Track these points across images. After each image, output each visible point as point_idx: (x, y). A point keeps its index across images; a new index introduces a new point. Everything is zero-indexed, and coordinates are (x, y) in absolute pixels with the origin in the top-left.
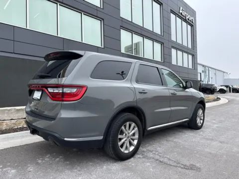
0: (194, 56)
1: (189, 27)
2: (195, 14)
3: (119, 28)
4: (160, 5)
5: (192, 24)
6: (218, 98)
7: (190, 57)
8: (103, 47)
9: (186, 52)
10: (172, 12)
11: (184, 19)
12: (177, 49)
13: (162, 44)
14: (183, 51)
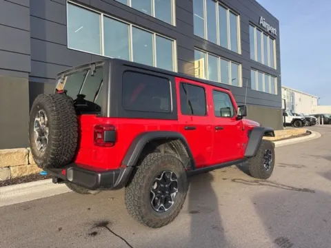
0: (277, 79)
2: (278, 24)
4: (237, 16)
5: (274, 37)
6: (307, 132)
9: (268, 74)
10: (251, 23)
12: (257, 70)
13: (239, 64)
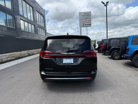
0: (45, 30)
1: (43, 17)
3: (20, 19)
4: (32, 8)
7: (44, 30)
8: (15, 28)
9: (43, 29)
10: (37, 11)
11: (41, 14)
12: (39, 27)
13: (34, 26)
14: (42, 28)
